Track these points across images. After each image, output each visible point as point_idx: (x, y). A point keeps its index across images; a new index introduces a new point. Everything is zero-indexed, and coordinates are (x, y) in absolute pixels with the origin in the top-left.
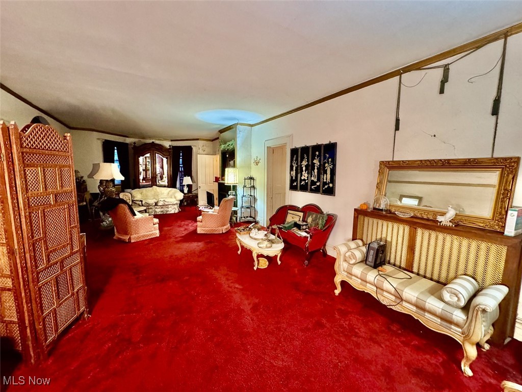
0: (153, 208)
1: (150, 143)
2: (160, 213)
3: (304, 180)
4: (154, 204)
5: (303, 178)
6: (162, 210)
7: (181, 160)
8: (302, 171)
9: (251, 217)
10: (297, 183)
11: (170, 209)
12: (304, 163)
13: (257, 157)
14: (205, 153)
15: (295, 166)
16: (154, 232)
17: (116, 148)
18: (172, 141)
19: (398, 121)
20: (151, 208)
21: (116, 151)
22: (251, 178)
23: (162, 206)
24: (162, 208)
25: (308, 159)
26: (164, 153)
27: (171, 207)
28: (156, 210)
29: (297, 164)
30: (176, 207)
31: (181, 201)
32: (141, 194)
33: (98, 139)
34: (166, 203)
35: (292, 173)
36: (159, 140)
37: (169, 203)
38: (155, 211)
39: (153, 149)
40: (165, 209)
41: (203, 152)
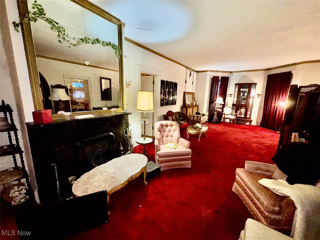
3: (167, 99)
5: (166, 98)
8: (166, 94)
10: (164, 102)
12: (167, 90)
15: (163, 91)
19: (186, 81)
25: (168, 88)
29: (164, 90)
35: (161, 95)
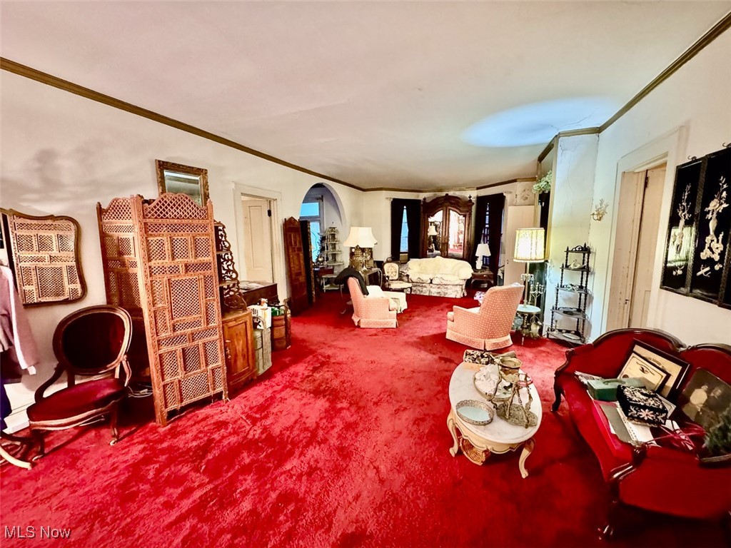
0: (427, 285)
1: (443, 197)
2: (436, 295)
3: (710, 261)
4: (429, 281)
5: (705, 256)
6: (439, 290)
7: (487, 217)
9: (577, 333)
10: (685, 271)
11: (449, 291)
12: (716, 206)
13: (602, 201)
14: (527, 202)
15: (683, 217)
16: (389, 320)
17: (405, 207)
18: (478, 189)
20: (425, 287)
21: (405, 211)
22: (586, 250)
23: (439, 285)
24: (439, 288)
26: (461, 209)
27: (451, 289)
28: (432, 289)
29: (692, 211)
30: (458, 288)
31: (468, 282)
32: (420, 265)
33: (387, 198)
34: (444, 282)
36: (460, 190)
37: (448, 283)
38: (430, 291)
39: (447, 204)
40: (443, 290)
41: (523, 201)
